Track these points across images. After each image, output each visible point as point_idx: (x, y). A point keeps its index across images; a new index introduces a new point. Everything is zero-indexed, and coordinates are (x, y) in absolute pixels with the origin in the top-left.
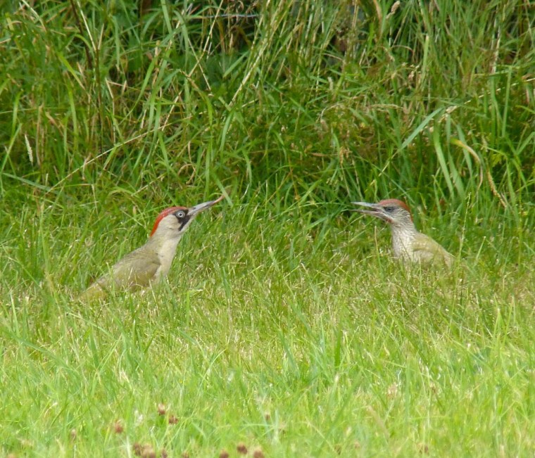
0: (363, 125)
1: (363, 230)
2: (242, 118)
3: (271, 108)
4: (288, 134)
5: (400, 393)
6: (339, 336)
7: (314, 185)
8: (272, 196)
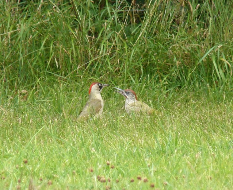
0: (186, 52)
1: (186, 93)
2: (139, 50)
3: (150, 46)
4: (157, 56)
5: (200, 156)
6: (177, 134)
7: (167, 76)
8: (151, 80)
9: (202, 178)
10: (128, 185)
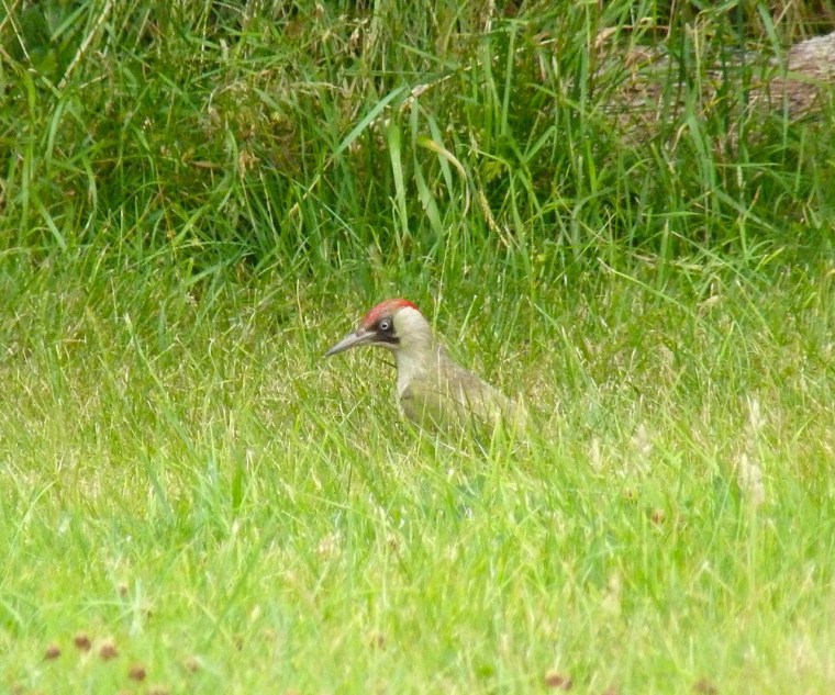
0: (276, 116)
1: (277, 287)
2: (80, 106)
3: (128, 89)
4: (155, 132)
5: (339, 551)
6: (240, 458)
7: (197, 214)
8: (130, 232)
9: (345, 640)
10: (37, 673)
